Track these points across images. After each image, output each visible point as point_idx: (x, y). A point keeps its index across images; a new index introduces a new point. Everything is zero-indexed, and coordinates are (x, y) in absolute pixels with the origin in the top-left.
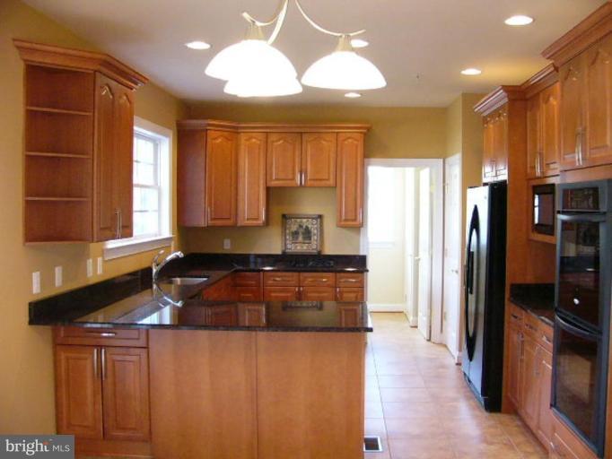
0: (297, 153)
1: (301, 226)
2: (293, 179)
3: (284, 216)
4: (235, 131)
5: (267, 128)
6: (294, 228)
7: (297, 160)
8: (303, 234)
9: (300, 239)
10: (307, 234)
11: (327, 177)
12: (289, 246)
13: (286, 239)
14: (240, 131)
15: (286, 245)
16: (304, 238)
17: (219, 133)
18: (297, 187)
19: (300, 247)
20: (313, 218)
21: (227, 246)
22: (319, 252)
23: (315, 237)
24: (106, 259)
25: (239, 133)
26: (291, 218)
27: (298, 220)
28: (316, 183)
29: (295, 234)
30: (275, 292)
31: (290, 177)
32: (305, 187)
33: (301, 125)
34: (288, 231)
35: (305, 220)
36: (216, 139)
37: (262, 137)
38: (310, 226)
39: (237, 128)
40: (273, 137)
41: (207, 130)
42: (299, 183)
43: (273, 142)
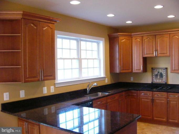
0: (154, 43)
1: (159, 72)
2: (153, 54)
3: (152, 68)
4: (131, 36)
5: (141, 34)
6: (156, 73)
7: (154, 46)
8: (159, 75)
9: (159, 77)
10: (161, 75)
11: (166, 53)
12: (154, 80)
13: (153, 78)
14: (132, 36)
15: (153, 80)
16: (160, 77)
17: (123, 38)
18: (155, 57)
19: (158, 81)
20: (163, 69)
21: (132, 80)
22: (166, 83)
23: (165, 77)
24: (56, 86)
25: (132, 37)
26: (155, 69)
27: (158, 70)
28: (162, 55)
29: (157, 75)
30: (143, 99)
31: (152, 53)
32: (157, 57)
33: (155, 32)
34: (154, 74)
35: (160, 70)
36: (122, 40)
37: (141, 38)
38: (162, 72)
39: (131, 35)
40: (145, 38)
41: (118, 37)
42: (155, 55)
43: (144, 39)
